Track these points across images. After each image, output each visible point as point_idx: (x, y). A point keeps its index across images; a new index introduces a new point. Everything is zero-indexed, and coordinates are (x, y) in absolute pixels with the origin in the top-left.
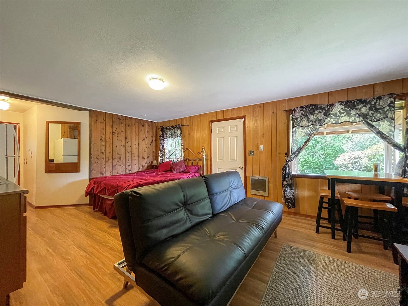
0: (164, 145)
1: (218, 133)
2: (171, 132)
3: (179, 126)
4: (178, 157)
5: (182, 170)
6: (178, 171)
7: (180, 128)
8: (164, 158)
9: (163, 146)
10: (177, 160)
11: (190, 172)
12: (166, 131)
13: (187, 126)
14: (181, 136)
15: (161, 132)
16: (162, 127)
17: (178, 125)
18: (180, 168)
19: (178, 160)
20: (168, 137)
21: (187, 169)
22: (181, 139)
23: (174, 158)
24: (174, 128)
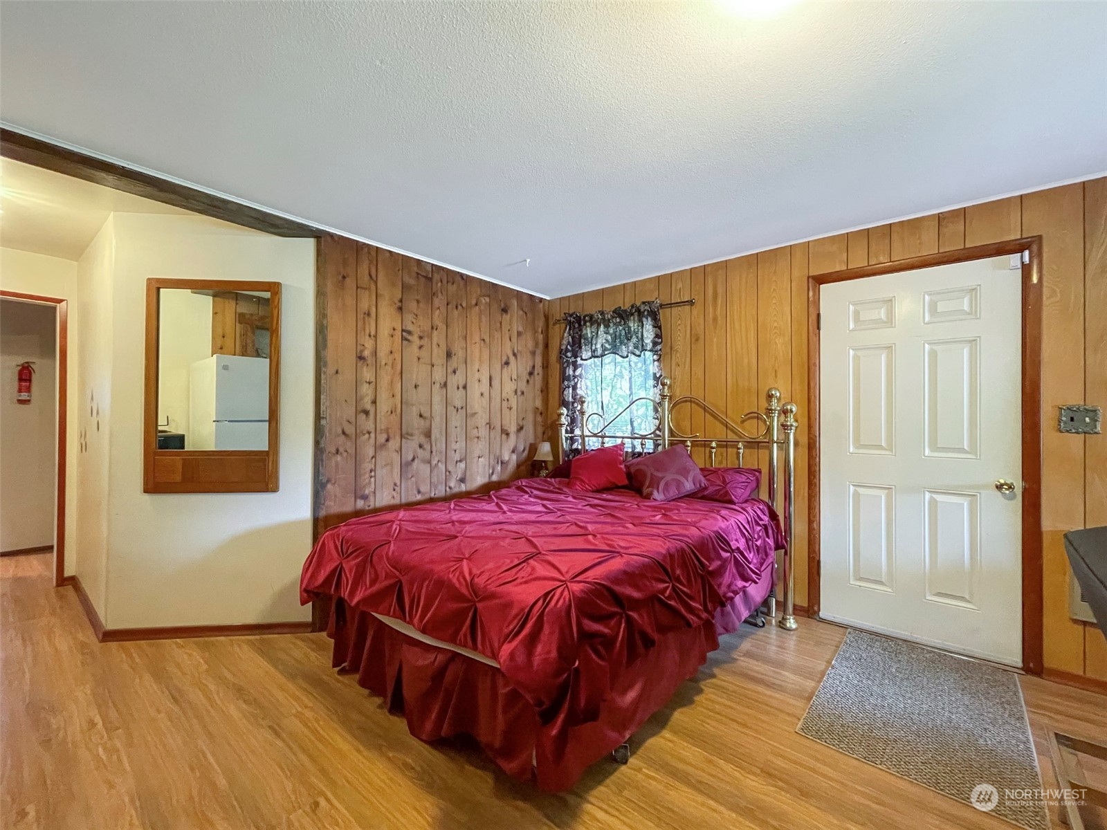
0: (579, 386)
1: (852, 326)
2: (611, 331)
3: (647, 308)
4: (643, 433)
5: (689, 486)
6: (673, 492)
7: (654, 316)
8: (577, 432)
9: (575, 388)
10: (637, 443)
11: (736, 501)
12: (588, 331)
13: (687, 308)
14: (659, 347)
15: (566, 335)
16: (571, 316)
17: (644, 303)
18: (683, 479)
19: (642, 444)
20: (599, 352)
21: (712, 483)
22: (658, 360)
23: (622, 435)
24: (622, 315)
